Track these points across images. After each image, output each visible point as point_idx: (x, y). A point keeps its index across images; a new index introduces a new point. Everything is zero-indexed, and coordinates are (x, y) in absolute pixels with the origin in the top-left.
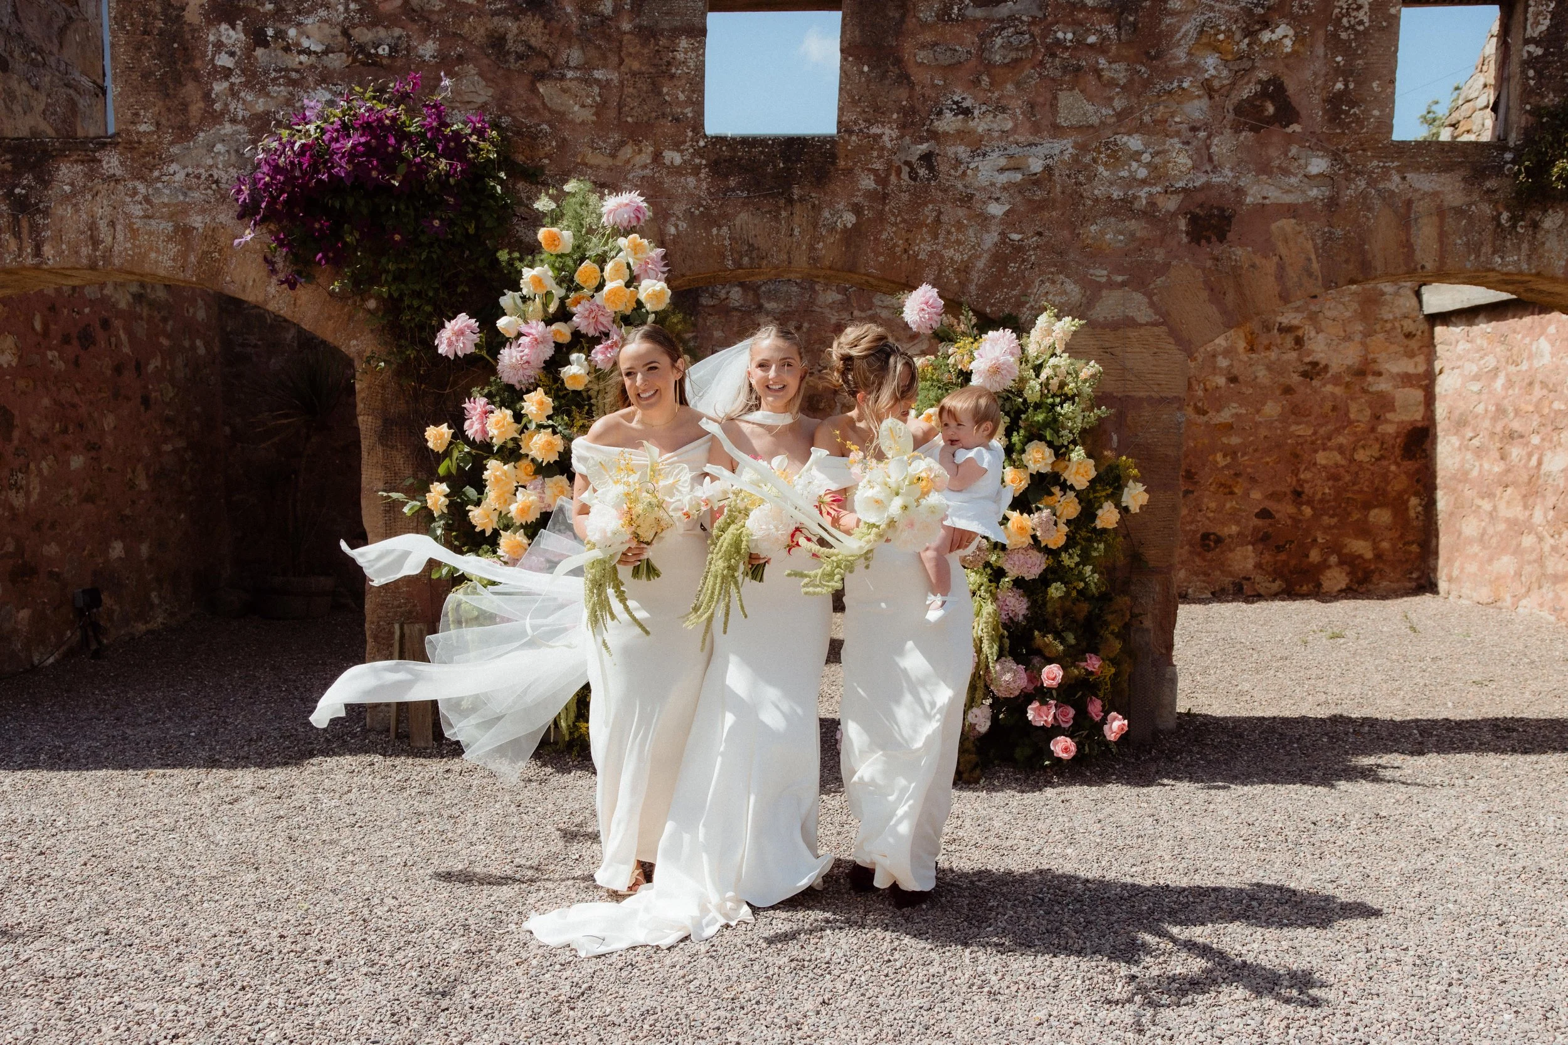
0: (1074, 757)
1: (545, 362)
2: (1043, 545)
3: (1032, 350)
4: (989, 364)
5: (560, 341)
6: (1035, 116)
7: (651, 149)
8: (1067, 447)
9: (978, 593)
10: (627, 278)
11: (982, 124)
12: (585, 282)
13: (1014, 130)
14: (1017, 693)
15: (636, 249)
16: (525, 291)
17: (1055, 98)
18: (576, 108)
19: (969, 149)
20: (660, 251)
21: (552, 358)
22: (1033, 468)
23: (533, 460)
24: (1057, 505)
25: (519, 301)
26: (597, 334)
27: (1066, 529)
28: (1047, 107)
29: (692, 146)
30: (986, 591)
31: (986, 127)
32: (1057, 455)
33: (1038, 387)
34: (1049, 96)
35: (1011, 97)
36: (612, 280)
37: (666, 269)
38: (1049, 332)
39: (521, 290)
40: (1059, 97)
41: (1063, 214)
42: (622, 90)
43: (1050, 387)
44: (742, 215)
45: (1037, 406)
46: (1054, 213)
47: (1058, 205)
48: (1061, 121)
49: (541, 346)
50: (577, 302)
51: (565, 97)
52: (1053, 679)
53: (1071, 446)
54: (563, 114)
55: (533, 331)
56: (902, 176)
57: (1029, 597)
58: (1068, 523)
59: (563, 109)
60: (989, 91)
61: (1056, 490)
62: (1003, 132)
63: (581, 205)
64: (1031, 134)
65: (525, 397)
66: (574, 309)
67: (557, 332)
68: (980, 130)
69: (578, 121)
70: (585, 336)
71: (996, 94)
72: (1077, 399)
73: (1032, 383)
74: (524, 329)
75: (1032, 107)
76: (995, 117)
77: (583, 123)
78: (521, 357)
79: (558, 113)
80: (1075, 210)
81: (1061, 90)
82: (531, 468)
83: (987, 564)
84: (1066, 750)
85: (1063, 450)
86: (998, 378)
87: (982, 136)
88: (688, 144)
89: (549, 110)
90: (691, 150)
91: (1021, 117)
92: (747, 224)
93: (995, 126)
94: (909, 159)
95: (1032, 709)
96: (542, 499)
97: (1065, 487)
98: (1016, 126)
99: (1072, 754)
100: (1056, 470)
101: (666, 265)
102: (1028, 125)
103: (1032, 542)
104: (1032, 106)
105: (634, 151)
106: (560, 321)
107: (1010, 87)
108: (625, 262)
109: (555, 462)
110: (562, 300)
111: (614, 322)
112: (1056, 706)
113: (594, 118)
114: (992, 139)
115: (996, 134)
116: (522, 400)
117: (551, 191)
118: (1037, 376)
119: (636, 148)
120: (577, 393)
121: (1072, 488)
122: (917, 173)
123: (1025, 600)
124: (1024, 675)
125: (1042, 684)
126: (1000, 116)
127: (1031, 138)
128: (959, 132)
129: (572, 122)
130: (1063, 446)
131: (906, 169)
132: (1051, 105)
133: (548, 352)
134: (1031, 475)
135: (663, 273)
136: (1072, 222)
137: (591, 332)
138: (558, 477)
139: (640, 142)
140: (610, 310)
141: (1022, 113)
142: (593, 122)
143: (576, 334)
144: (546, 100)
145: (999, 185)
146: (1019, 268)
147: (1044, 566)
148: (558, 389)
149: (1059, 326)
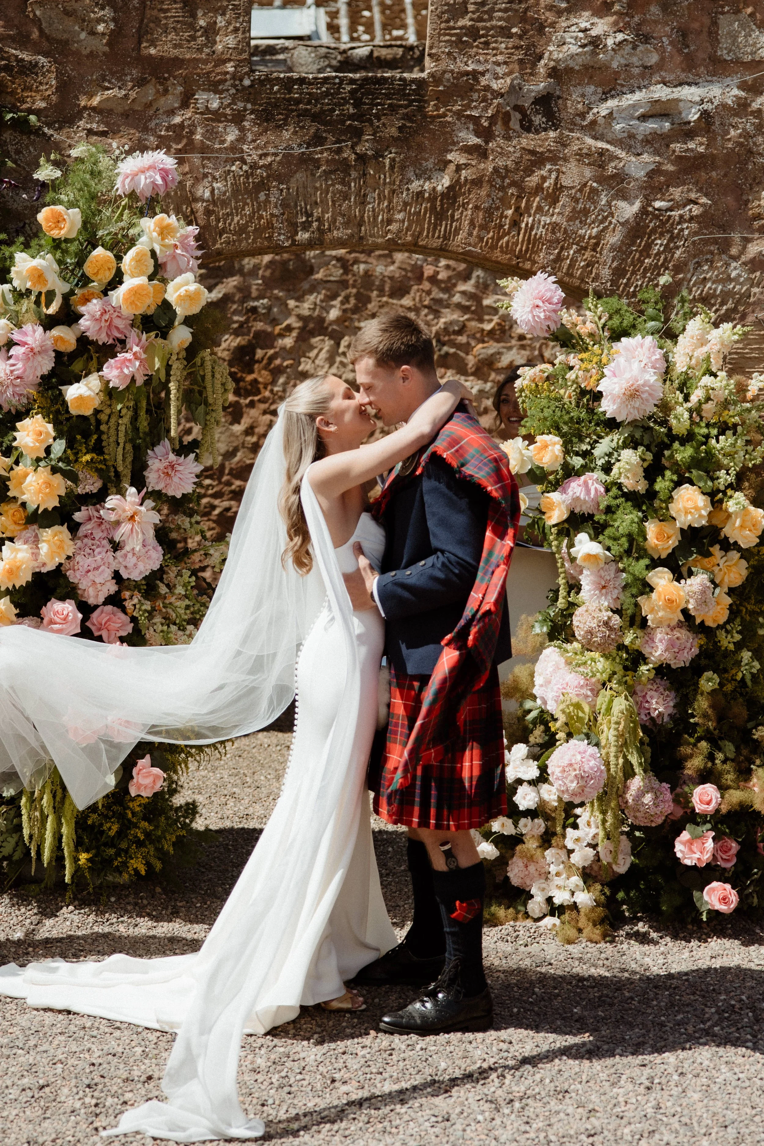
0: (736, 910)
1: (43, 377)
2: (698, 621)
3: (680, 365)
4: (625, 385)
5: (62, 348)
6: (688, 47)
7: (180, 89)
8: (724, 493)
9: (609, 686)
10: (151, 270)
11: (618, 57)
12: (96, 274)
13: (660, 66)
14: (660, 821)
15: (164, 231)
16: (16, 283)
17: (715, 23)
18: (83, 35)
19: (600, 90)
20: (193, 230)
21: (53, 373)
22: (684, 521)
23: (24, 505)
24: (716, 569)
25: (9, 297)
26: (111, 342)
27: (729, 601)
28: (704, 36)
29: (234, 86)
30: (619, 683)
31: (623, 61)
32: (713, 503)
33: (686, 415)
34: (707, 21)
35: (656, 22)
36: (133, 276)
37: (199, 253)
38: (703, 342)
39: (10, 282)
40: (720, 22)
41: (725, 175)
42: (143, 14)
43: (704, 414)
44: (298, 175)
45: (688, 438)
46: (714, 174)
47: (719, 163)
48: (723, 53)
49: (39, 358)
50: (86, 300)
51: (69, 22)
52: (708, 803)
53: (729, 492)
54: (66, 43)
55: (29, 340)
56: (511, 124)
57: (677, 691)
58: (731, 592)
59: (65, 36)
60: (627, 14)
61: (716, 549)
62: (646, 67)
63: (92, 173)
64: (683, 70)
65: (18, 425)
66: (82, 309)
67: (57, 339)
68: (615, 65)
69: (85, 52)
70: (94, 343)
71: (636, 19)
72: (739, 429)
73: (679, 409)
74: (16, 336)
75: (684, 35)
76: (634, 48)
77: (92, 55)
78: (12, 372)
79: (59, 42)
80: (741, 170)
81: (723, 13)
82: (21, 515)
83: (622, 647)
84: (724, 900)
85: (720, 495)
86: (637, 403)
87: (617, 73)
88: (228, 83)
89: (48, 38)
90: (233, 91)
91: (669, 48)
92: (305, 187)
93: (635, 60)
94: (519, 103)
95: (682, 843)
96: (36, 555)
97: (727, 546)
98: (662, 59)
99: (732, 906)
100: (715, 522)
101: (199, 248)
102: (678, 59)
103: (682, 618)
104: (684, 33)
105: (158, 91)
106: (63, 324)
107: (655, 10)
108: (147, 249)
109: (55, 508)
110: (66, 297)
111: (132, 326)
112: (714, 838)
113: (107, 49)
114: (631, 77)
115: (636, 71)
116: (15, 429)
117: (52, 157)
118: (686, 399)
119: (161, 88)
120: (82, 418)
121: (736, 546)
122: (531, 121)
123: (673, 694)
124: (669, 796)
125: (693, 809)
126: (641, 48)
127: (683, 76)
128: (586, 67)
129: (77, 53)
130: (719, 491)
131: (516, 116)
132: (710, 33)
133: (46, 365)
134: (682, 530)
135: (197, 258)
136: (738, 186)
137: (103, 338)
138: (57, 528)
139: (166, 79)
140: (128, 311)
141: (671, 43)
142: (104, 54)
143: (83, 340)
144: (44, 25)
145: (640, 137)
146: (667, 245)
147: (695, 651)
148: (58, 412)
149: (715, 334)
